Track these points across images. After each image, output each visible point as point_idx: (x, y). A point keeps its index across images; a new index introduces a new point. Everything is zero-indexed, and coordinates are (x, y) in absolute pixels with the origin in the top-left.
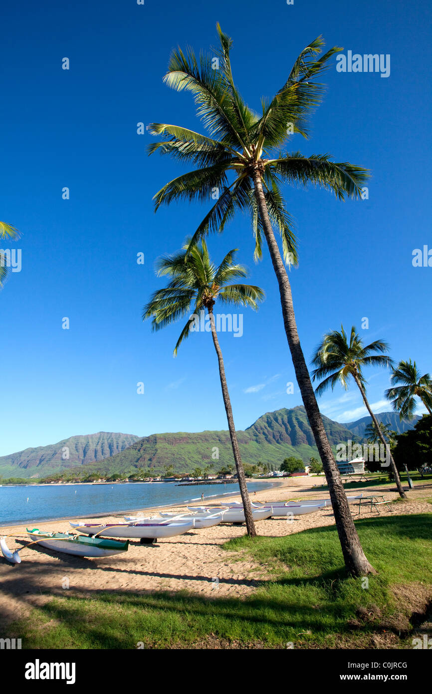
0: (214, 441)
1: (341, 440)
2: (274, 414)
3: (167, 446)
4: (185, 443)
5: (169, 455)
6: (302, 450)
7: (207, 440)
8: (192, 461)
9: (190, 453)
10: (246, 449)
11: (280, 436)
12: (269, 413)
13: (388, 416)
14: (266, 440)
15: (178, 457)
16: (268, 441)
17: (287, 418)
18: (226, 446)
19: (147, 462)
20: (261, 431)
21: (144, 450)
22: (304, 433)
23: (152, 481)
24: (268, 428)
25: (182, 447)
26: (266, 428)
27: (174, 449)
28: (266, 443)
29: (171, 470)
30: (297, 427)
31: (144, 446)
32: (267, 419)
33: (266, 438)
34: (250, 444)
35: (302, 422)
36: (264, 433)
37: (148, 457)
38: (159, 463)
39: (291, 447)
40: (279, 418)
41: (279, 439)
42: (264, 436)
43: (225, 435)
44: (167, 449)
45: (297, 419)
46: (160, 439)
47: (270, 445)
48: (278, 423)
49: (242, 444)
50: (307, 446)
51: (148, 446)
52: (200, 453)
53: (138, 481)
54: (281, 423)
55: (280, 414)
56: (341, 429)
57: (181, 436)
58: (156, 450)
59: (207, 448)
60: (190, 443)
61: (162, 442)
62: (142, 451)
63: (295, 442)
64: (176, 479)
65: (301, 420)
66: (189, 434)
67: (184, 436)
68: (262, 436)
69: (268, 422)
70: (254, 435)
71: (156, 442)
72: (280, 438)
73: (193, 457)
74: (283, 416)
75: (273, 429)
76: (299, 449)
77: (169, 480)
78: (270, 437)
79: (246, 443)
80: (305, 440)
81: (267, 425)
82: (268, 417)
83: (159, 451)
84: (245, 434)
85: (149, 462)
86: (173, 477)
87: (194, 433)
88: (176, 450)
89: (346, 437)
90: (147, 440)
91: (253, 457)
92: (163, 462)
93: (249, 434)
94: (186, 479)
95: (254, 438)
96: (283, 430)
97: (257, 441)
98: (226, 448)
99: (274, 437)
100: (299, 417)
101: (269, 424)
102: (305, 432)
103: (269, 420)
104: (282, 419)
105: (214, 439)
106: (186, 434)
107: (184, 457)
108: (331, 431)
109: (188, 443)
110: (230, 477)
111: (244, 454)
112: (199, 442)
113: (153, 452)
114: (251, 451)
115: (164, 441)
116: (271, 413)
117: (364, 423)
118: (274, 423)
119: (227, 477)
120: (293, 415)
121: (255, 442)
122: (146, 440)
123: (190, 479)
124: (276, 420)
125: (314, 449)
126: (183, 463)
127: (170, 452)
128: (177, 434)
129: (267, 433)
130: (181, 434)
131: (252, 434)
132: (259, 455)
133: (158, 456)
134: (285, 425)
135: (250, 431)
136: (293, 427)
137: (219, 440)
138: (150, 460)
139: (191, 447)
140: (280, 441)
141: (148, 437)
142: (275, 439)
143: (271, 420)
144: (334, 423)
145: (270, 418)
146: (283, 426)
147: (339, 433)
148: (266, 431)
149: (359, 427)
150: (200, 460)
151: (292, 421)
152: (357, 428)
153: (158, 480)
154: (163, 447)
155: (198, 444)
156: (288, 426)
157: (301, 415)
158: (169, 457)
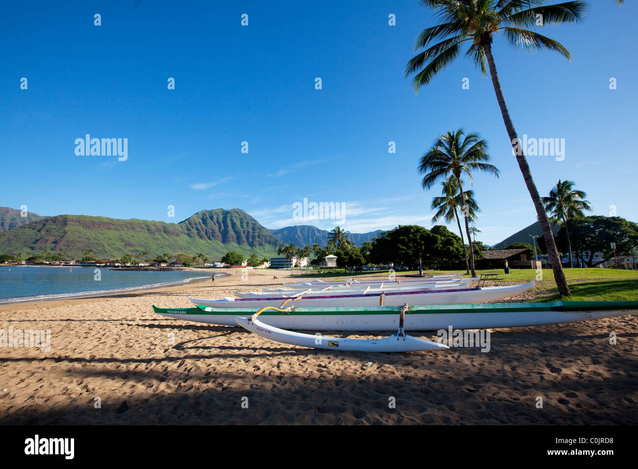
0: (140, 230)
1: (265, 243)
2: (211, 212)
3: (81, 229)
4: (105, 228)
5: (82, 239)
6: (231, 247)
7: (133, 228)
8: (112, 248)
9: (110, 239)
10: (176, 241)
11: (212, 233)
12: (206, 211)
13: (306, 229)
14: (198, 235)
15: (94, 242)
16: (200, 236)
17: (222, 218)
18: (155, 237)
19: (49, 245)
20: (195, 226)
21: (47, 231)
22: (235, 233)
23: (63, 265)
24: (203, 225)
25: (101, 232)
26: (200, 224)
27: (91, 233)
28: (197, 238)
29: (90, 255)
30: (230, 227)
31: (47, 227)
32: (203, 216)
33: (198, 234)
34: (181, 237)
35: (236, 224)
36: (197, 229)
37: (52, 239)
38: (68, 246)
39: (221, 244)
40: (215, 217)
41: (210, 236)
42: (197, 231)
43: (155, 226)
44: (80, 232)
45: (231, 220)
46: (72, 220)
47: (201, 240)
48: (213, 221)
49: (173, 237)
50: (236, 245)
51: (54, 226)
52: (123, 240)
53: (42, 264)
54: (216, 222)
55: (216, 213)
56: (268, 234)
57: (102, 221)
58: (65, 233)
59: (133, 236)
60: (112, 229)
61: (75, 225)
62: (43, 232)
63: (225, 240)
64: (98, 264)
65: (235, 221)
66: (112, 220)
67: (106, 221)
68: (195, 231)
69: (203, 219)
70: (187, 229)
71: (66, 224)
72: (212, 235)
73: (114, 244)
74: (219, 216)
75: (206, 226)
76: (227, 246)
77: (88, 264)
78: (203, 233)
79: (177, 235)
80: (235, 239)
81: (201, 221)
82: (204, 214)
83: (69, 234)
84: (177, 227)
85: (54, 245)
86: (94, 262)
87: (119, 220)
88: (93, 234)
89: (270, 241)
90: (54, 220)
91: (182, 249)
92: (73, 246)
93: (182, 227)
94: (112, 264)
95: (187, 232)
96: (216, 228)
97: (188, 235)
98: (155, 238)
99: (206, 233)
100: (234, 219)
101: (204, 221)
102: (237, 232)
103: (205, 217)
104: (217, 218)
105: (142, 228)
106: (109, 219)
107: (102, 243)
108: (259, 235)
109: (109, 229)
110: (165, 265)
111: (173, 246)
112: (123, 230)
113: (60, 234)
114: (181, 244)
115: (78, 223)
116: (208, 211)
117: (286, 231)
118: (209, 220)
119: (162, 265)
120: (229, 216)
121: (187, 236)
122: (52, 220)
123: (117, 264)
124: (212, 218)
125: (240, 247)
126: (101, 248)
127: (85, 236)
128: (96, 218)
129: (200, 229)
130: (102, 219)
131: (185, 228)
132: (189, 248)
133: (67, 240)
134: (219, 224)
135: (183, 225)
136: (226, 226)
137: (148, 230)
138: (55, 242)
139: (112, 234)
140: (211, 237)
141: (55, 218)
142: (207, 235)
143: (206, 217)
144: (263, 228)
145: (206, 215)
146: (217, 224)
147: (265, 236)
148: (199, 227)
149: (282, 234)
150: (122, 248)
151: (227, 221)
152: (280, 234)
153: (71, 264)
154: (75, 230)
155: (122, 231)
156: (222, 225)
157: (235, 217)
158: (83, 242)
